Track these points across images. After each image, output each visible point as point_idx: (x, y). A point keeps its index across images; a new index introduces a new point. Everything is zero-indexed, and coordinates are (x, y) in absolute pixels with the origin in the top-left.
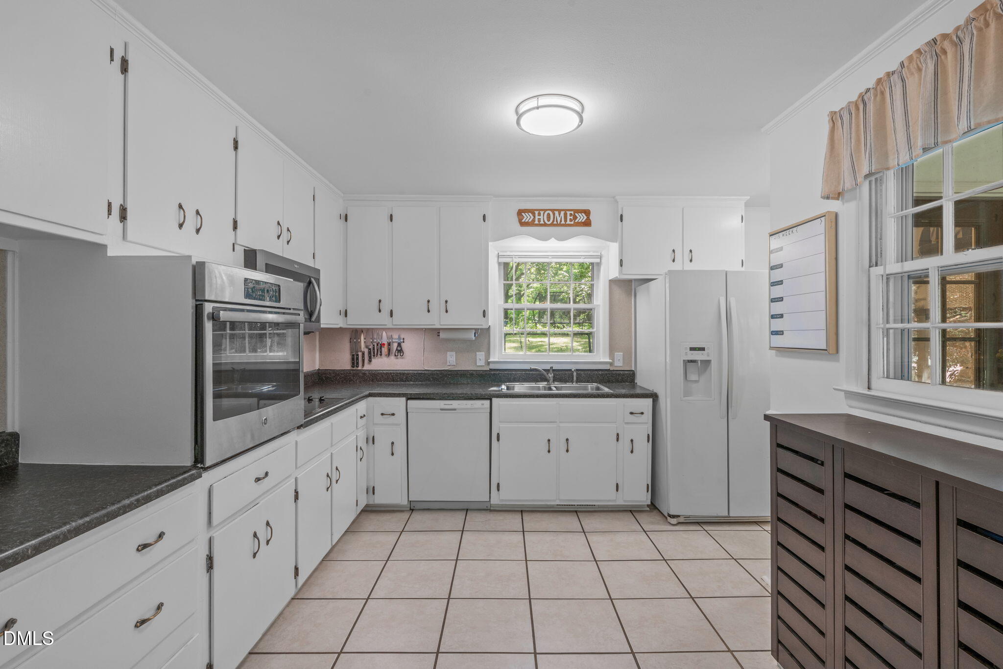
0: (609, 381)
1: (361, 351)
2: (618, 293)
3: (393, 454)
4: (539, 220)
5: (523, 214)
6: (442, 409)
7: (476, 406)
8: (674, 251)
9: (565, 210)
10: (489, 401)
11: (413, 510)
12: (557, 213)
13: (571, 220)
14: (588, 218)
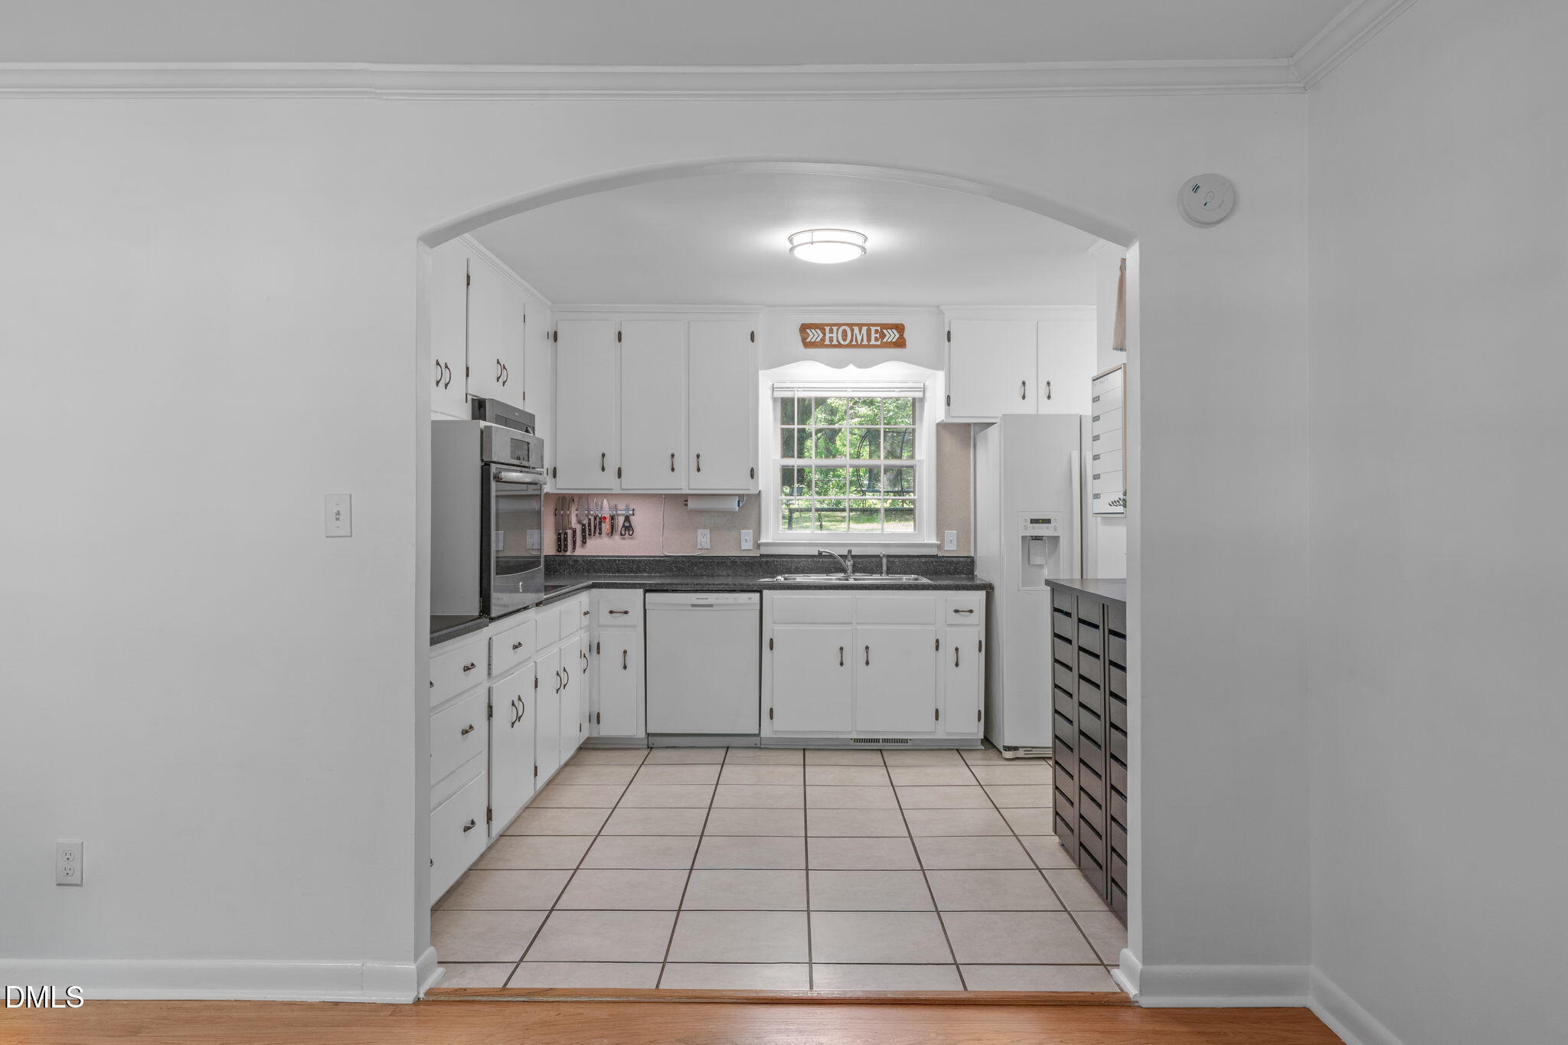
0: (936, 573)
1: (570, 528)
2: (951, 444)
3: (625, 667)
4: (831, 339)
5: (808, 331)
6: (693, 606)
7: (740, 601)
8: (1024, 383)
9: (869, 325)
10: (758, 594)
11: (652, 748)
12: (856, 329)
13: (876, 339)
14: (901, 336)
